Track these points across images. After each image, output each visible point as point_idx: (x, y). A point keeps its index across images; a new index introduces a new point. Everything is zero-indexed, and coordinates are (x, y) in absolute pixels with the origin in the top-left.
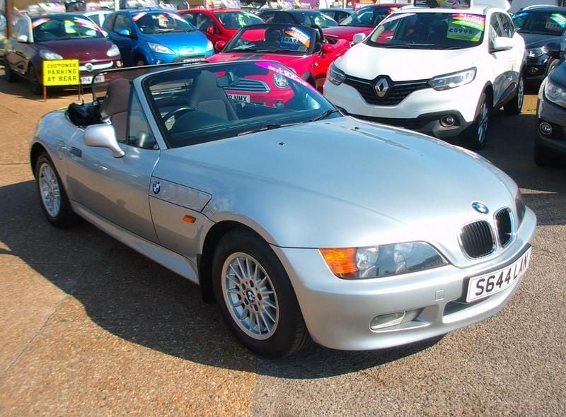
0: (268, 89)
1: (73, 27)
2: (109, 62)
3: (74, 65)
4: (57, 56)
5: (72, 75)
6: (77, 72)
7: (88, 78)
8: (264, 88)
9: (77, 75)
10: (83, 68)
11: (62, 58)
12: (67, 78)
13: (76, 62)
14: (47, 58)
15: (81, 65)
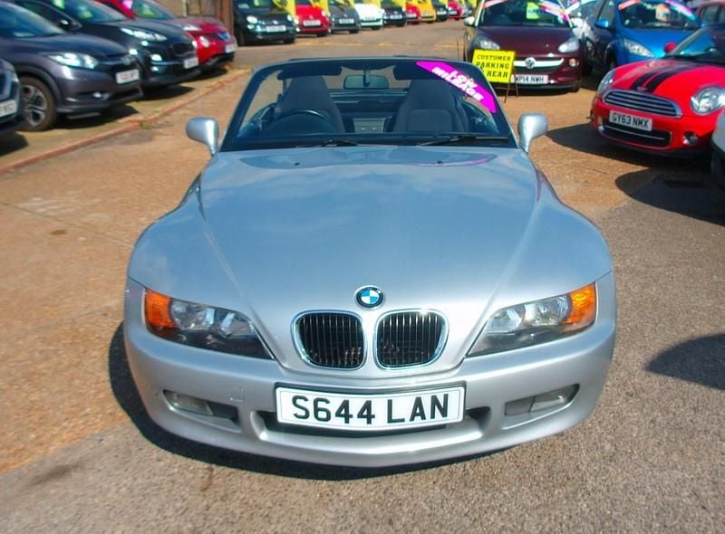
0: (679, 113)
1: (537, 11)
2: (560, 59)
3: (509, 58)
4: (495, 45)
5: (503, 70)
6: (510, 66)
7: (526, 76)
8: (674, 111)
9: (509, 71)
10: (522, 64)
11: (498, 47)
12: (496, 74)
13: (511, 54)
14: (482, 46)
15: (517, 58)
